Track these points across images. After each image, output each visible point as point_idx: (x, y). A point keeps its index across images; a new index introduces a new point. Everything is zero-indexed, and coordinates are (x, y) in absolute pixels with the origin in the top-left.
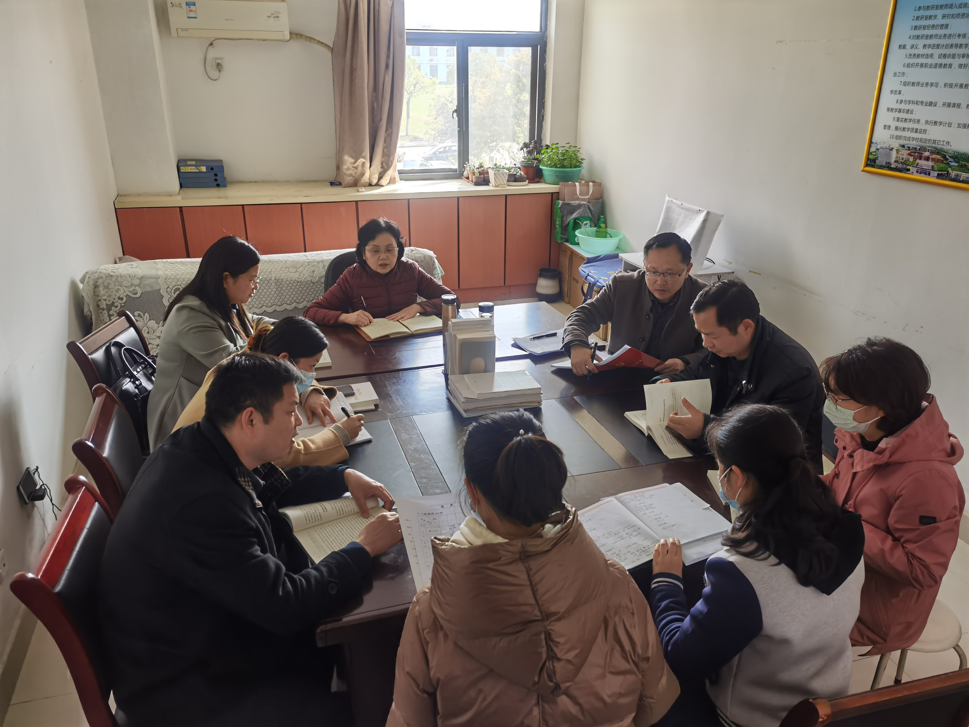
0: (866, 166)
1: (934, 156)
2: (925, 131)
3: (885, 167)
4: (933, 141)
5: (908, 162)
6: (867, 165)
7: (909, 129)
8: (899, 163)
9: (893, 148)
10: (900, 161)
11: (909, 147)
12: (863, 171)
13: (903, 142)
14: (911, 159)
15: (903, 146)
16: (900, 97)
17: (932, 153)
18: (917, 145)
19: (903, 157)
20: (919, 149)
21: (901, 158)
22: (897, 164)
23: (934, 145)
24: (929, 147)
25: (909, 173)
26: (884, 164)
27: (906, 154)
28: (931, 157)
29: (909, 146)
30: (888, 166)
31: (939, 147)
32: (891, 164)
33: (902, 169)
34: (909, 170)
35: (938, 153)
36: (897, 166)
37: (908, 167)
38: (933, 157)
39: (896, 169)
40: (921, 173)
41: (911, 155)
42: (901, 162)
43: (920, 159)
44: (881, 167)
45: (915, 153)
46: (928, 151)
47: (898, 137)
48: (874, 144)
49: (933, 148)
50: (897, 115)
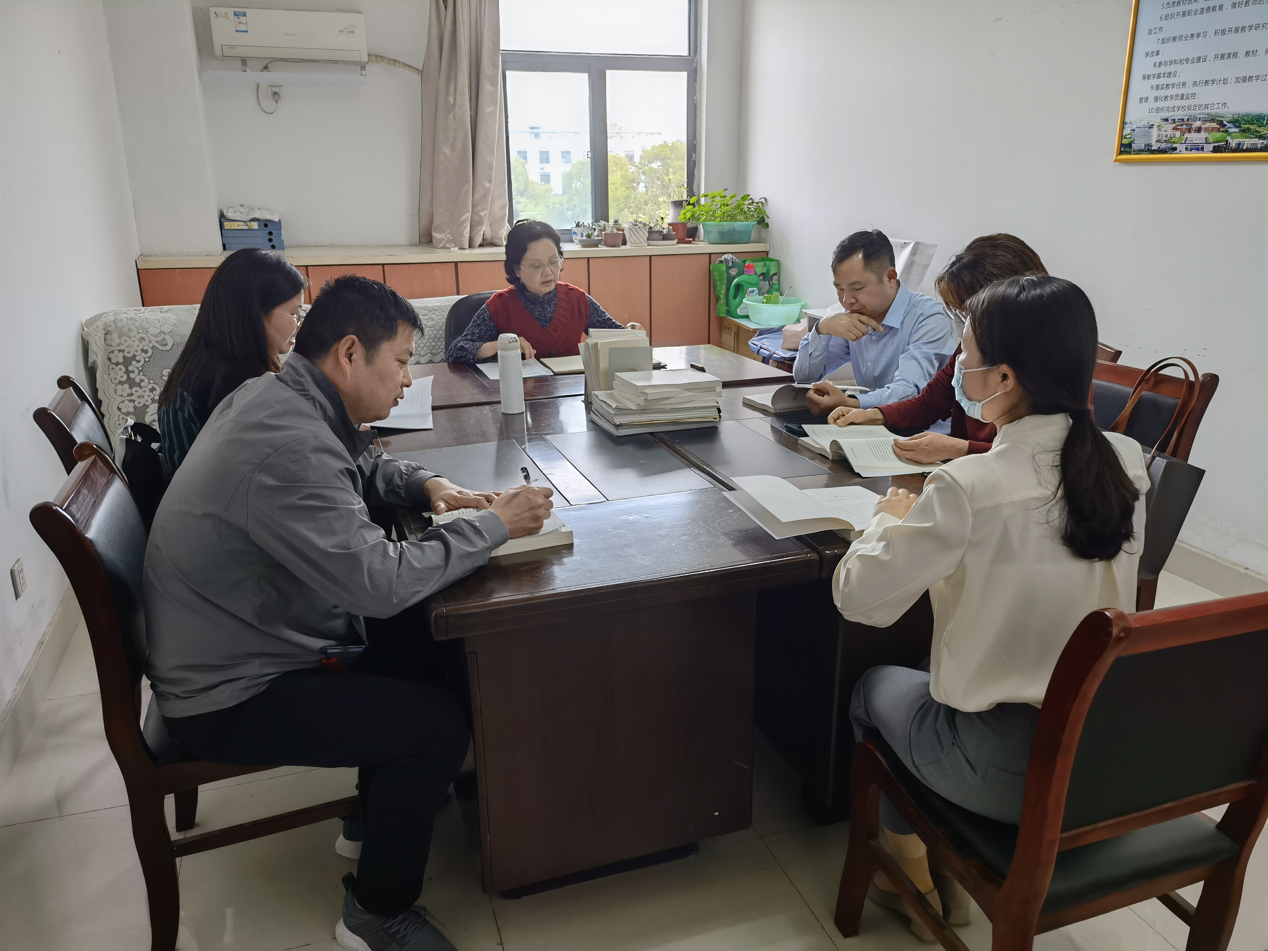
0: (1120, 155)
1: (1208, 125)
2: (1193, 95)
3: (1144, 151)
4: (1204, 106)
5: (1173, 138)
6: (1121, 153)
7: (1172, 97)
8: (1162, 143)
9: (1153, 125)
10: (1163, 140)
11: (1174, 120)
12: (1115, 161)
13: (1165, 115)
14: (1178, 134)
15: (1167, 120)
16: (1157, 59)
17: (1205, 121)
18: (1184, 116)
19: (1166, 133)
20: (1188, 120)
21: (1164, 136)
22: (1159, 145)
23: (1206, 111)
24: (1200, 114)
25: (1176, 153)
26: (1142, 147)
27: (1170, 128)
28: (1203, 127)
29: (1173, 118)
30: (1148, 149)
31: (1213, 112)
32: (1152, 146)
33: (1167, 150)
34: (1175, 149)
35: (1213, 120)
36: (1159, 147)
37: (1175, 145)
38: (1205, 126)
39: (1160, 151)
40: (1191, 150)
41: (1177, 129)
42: (1165, 141)
43: (1190, 132)
44: (1140, 152)
45: (1182, 125)
46: (1199, 120)
47: (1158, 110)
48: (1128, 125)
49: (1205, 114)
50: (1156, 82)
